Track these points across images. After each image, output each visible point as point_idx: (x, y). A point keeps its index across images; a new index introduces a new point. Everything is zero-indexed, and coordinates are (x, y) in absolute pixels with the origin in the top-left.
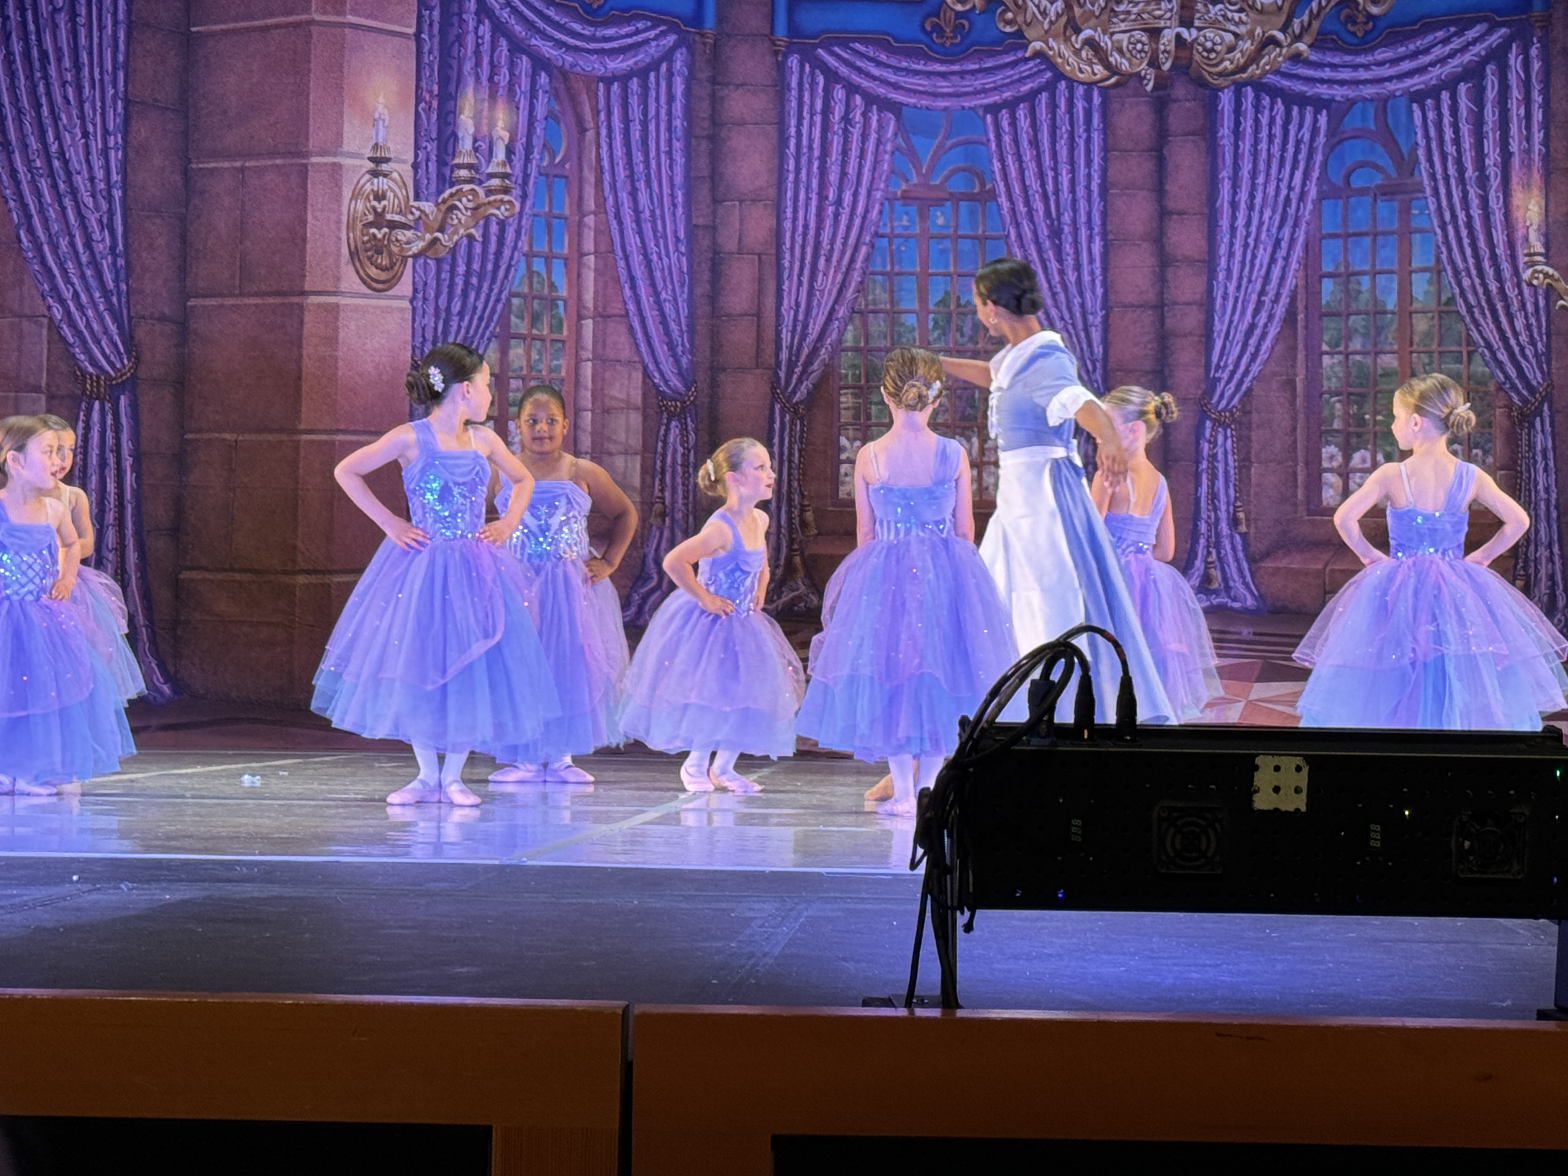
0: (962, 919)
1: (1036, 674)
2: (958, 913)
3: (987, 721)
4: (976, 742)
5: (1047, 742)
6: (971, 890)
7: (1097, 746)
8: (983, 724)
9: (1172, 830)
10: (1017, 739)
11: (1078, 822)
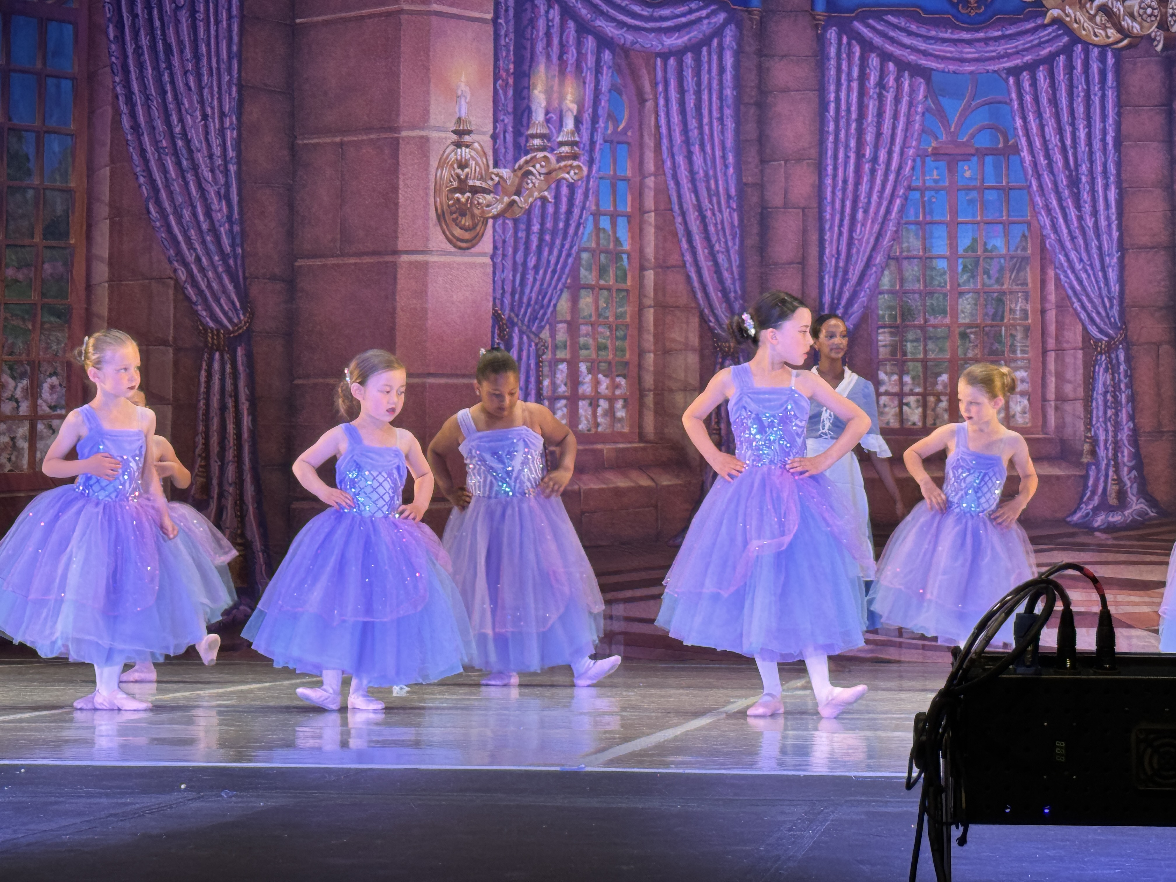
0: (956, 832)
1: (1021, 609)
2: (953, 827)
3: (975, 653)
4: (966, 671)
5: (1032, 670)
6: (964, 805)
7: (1079, 674)
8: (972, 655)
9: (1149, 751)
10: (1004, 668)
11: (1063, 744)
